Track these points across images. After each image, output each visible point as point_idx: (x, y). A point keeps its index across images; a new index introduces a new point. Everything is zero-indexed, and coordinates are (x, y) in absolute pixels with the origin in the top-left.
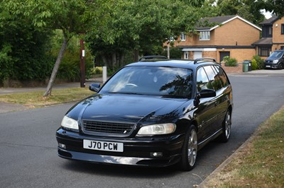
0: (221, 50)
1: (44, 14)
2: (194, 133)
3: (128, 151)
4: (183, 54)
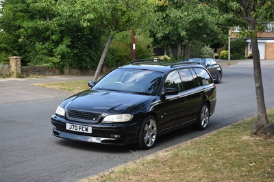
1: (88, 16)
2: (152, 122)
3: (96, 133)
4: (247, 45)
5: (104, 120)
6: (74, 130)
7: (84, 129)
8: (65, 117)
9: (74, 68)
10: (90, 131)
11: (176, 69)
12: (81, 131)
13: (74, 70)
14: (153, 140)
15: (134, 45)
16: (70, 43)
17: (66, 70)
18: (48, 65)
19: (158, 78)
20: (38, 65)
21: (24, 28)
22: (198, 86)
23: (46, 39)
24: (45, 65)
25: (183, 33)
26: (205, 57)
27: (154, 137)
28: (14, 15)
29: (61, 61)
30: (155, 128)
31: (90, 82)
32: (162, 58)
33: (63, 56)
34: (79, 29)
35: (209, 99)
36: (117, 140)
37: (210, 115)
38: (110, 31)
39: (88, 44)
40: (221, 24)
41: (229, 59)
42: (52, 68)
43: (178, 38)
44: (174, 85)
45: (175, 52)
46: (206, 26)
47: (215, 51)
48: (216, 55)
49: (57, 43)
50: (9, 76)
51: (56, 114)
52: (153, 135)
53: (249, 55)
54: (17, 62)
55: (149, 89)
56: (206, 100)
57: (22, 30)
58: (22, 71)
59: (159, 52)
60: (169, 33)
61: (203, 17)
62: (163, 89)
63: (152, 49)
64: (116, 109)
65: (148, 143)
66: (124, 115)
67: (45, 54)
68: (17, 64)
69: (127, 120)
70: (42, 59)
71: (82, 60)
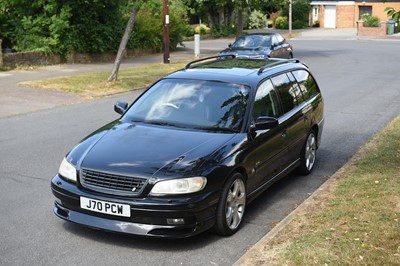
0: (361, 4)
2: (239, 185)
4: (312, 9)
5: (153, 191)
6: (96, 210)
7: (115, 209)
8: (77, 184)
9: (82, 52)
10: (127, 212)
11: (268, 78)
12: (109, 212)
14: (240, 215)
15: (167, 17)
18: (43, 49)
20: (28, 51)
23: (39, 11)
24: (38, 50)
27: (241, 209)
29: (61, 43)
30: (243, 194)
33: (64, 35)
37: (317, 148)
41: (290, 28)
42: (48, 54)
45: (216, 20)
47: (268, 17)
48: (270, 22)
51: (61, 176)
52: (239, 207)
53: (314, 23)
55: (225, 118)
58: (4, 60)
65: (232, 223)
66: (189, 179)
67: (37, 33)
69: (196, 190)
70: (33, 41)
71: (92, 41)
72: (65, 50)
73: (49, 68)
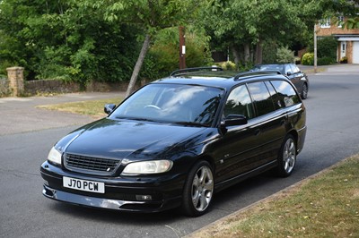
1: (115, 6)
2: (206, 171)
3: (111, 193)
4: (339, 45)
5: (125, 171)
6: (76, 188)
7: (92, 186)
9: (101, 81)
10: (101, 189)
11: (244, 83)
12: (87, 189)
13: (101, 85)
15: (184, 47)
16: (93, 47)
17: (89, 85)
18: (63, 77)
19: (216, 98)
20: (49, 79)
21: (28, 27)
22: (278, 108)
23: (61, 42)
24: (58, 78)
25: (253, 30)
26: (283, 63)
27: (209, 195)
28: (15, 8)
29: (82, 72)
30: (211, 181)
31: (107, 106)
32: (224, 65)
33: (84, 65)
34: (105, 26)
35: (296, 127)
36: (148, 205)
37: (297, 153)
38: (147, 28)
39: (118, 48)
40: (305, 17)
41: (316, 64)
42: (68, 82)
43: (245, 37)
44: (241, 108)
46: (284, 19)
47: (296, 55)
48: (297, 59)
49: (76, 47)
50: (7, 94)
51: (49, 162)
52: (207, 192)
53: (341, 59)
54: (17, 74)
56: (291, 130)
57: (26, 29)
58: (26, 87)
59: (220, 57)
60: (233, 29)
61: (280, 6)
62: (223, 116)
63: (209, 53)
64: (145, 151)
65: (199, 205)
66: (157, 162)
67: (58, 62)
68: (17, 78)
69: (163, 171)
70: (54, 70)
71: (111, 71)
72: (85, 79)
73: (69, 95)
